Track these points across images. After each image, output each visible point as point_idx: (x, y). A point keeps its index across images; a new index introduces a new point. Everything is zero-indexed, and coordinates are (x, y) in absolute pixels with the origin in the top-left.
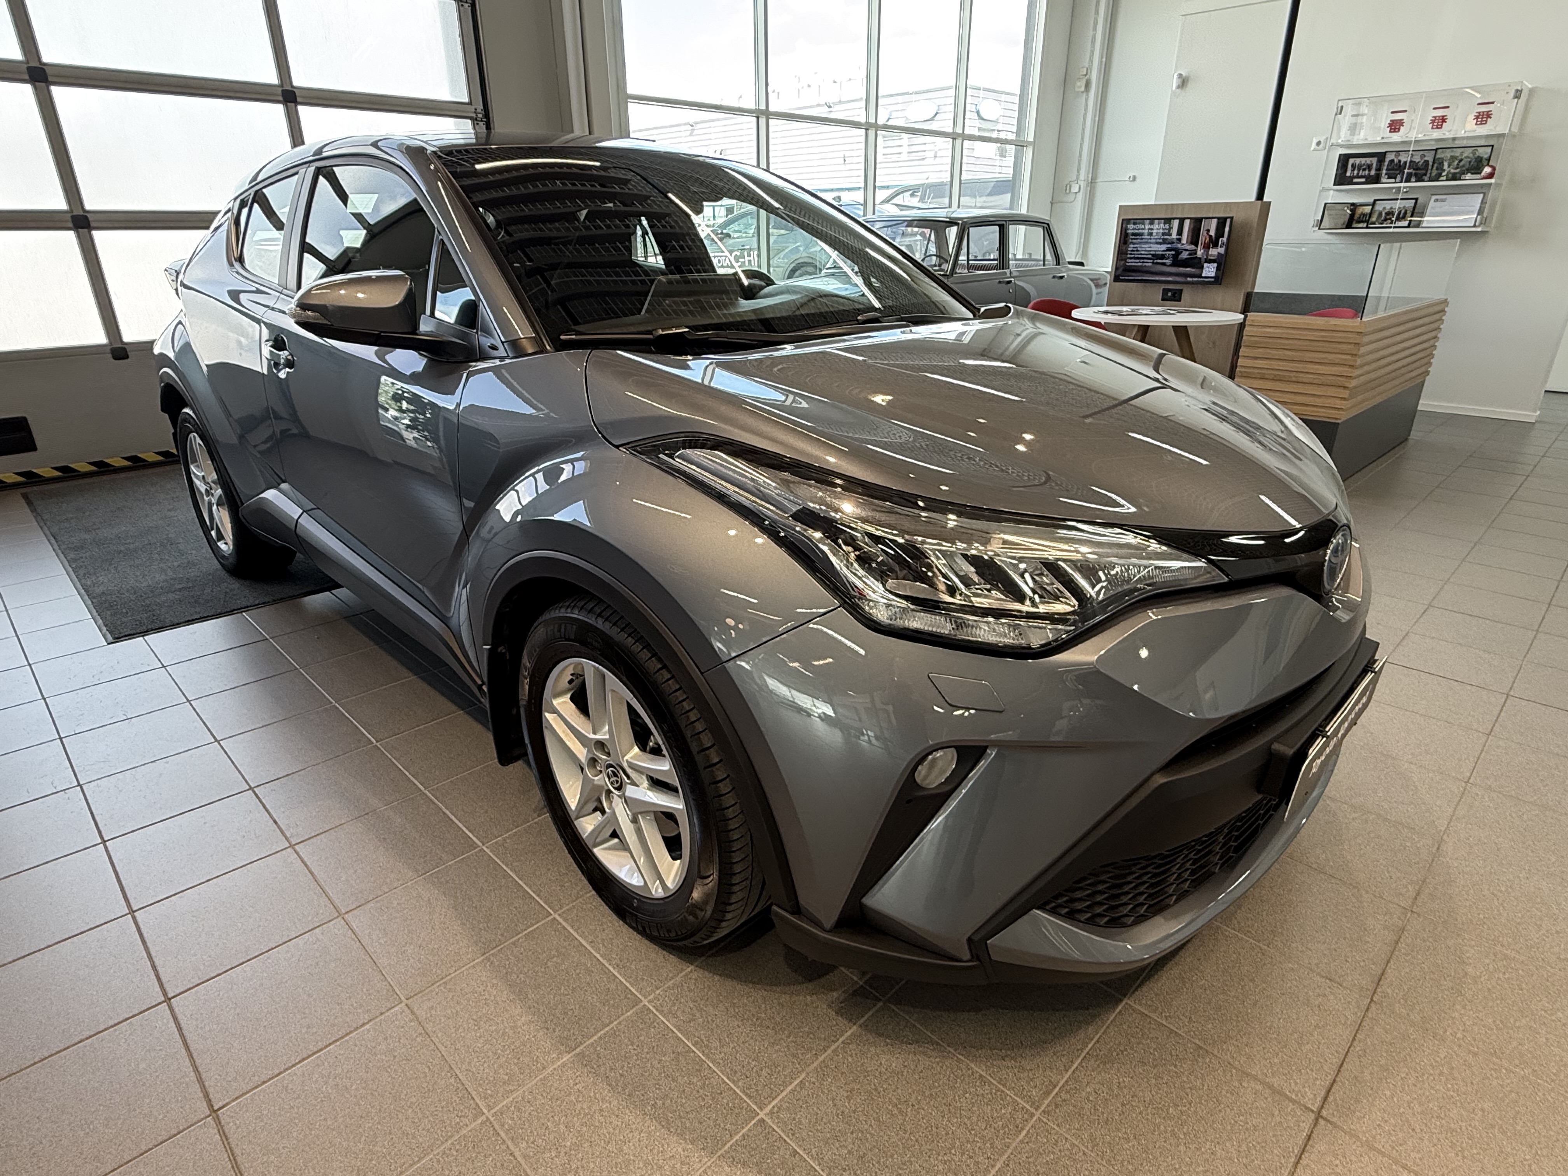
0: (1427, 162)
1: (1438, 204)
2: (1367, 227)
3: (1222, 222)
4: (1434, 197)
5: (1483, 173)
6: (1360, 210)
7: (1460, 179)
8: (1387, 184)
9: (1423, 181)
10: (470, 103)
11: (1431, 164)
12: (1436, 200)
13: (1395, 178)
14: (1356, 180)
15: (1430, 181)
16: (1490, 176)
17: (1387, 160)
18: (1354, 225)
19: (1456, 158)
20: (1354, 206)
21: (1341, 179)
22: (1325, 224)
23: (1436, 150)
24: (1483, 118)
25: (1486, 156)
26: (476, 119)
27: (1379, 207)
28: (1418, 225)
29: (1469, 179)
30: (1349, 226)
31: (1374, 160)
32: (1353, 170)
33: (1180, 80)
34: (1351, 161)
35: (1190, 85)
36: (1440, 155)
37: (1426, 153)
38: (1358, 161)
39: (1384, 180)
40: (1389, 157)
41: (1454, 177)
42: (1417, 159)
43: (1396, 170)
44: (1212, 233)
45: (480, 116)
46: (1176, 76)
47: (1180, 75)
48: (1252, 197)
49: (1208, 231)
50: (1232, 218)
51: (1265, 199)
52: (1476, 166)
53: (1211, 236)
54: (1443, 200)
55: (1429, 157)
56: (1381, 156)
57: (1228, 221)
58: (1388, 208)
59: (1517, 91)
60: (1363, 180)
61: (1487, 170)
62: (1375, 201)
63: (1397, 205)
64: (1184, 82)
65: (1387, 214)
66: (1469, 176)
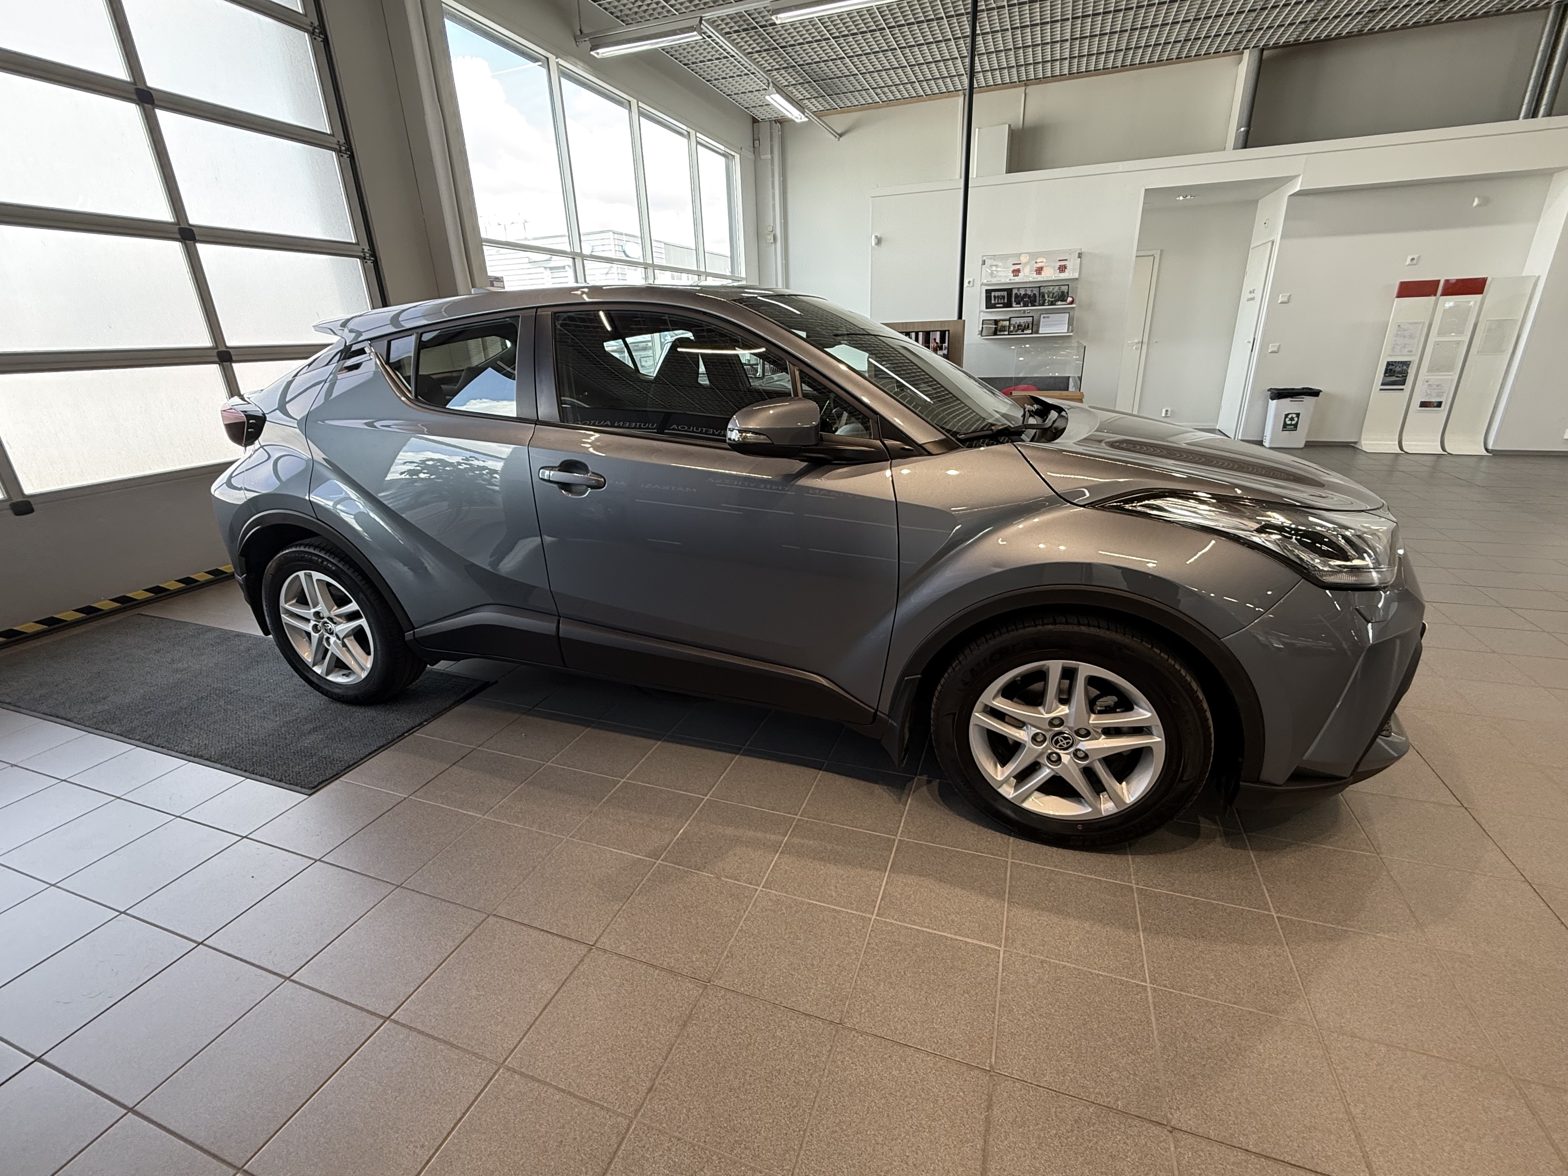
0: (1035, 294)
1: (1045, 319)
2: (1009, 334)
3: (943, 334)
4: (1042, 316)
5: (1068, 301)
6: (1001, 323)
7: (1055, 305)
8: (1016, 308)
9: (1035, 306)
10: (357, 244)
11: (1037, 295)
12: (1044, 317)
13: (1020, 304)
14: (998, 305)
15: (1039, 306)
16: (1072, 303)
17: (1014, 293)
18: (998, 333)
19: (1051, 292)
20: (996, 322)
21: (989, 305)
22: (984, 333)
23: (1040, 287)
24: (1062, 269)
25: (1066, 291)
26: (365, 258)
27: (1013, 321)
28: (1037, 332)
29: (1060, 305)
30: (995, 334)
31: (1005, 293)
32: (995, 300)
33: (876, 240)
34: (993, 294)
35: (883, 244)
36: (1042, 290)
37: (1034, 289)
38: (997, 294)
39: (1014, 305)
40: (1015, 291)
41: (1052, 303)
42: (1029, 292)
43: (1020, 299)
44: (938, 340)
45: (367, 255)
46: (873, 237)
47: (876, 237)
48: (955, 318)
49: (935, 339)
50: (949, 331)
51: (963, 319)
52: (1063, 297)
53: (937, 343)
54: (1048, 317)
55: (1036, 291)
56: (1009, 291)
57: (947, 333)
58: (1018, 322)
59: (1079, 253)
60: (1001, 305)
61: (1070, 299)
62: (1010, 318)
63: (1022, 321)
64: (879, 241)
65: (1019, 326)
66: (1059, 303)
